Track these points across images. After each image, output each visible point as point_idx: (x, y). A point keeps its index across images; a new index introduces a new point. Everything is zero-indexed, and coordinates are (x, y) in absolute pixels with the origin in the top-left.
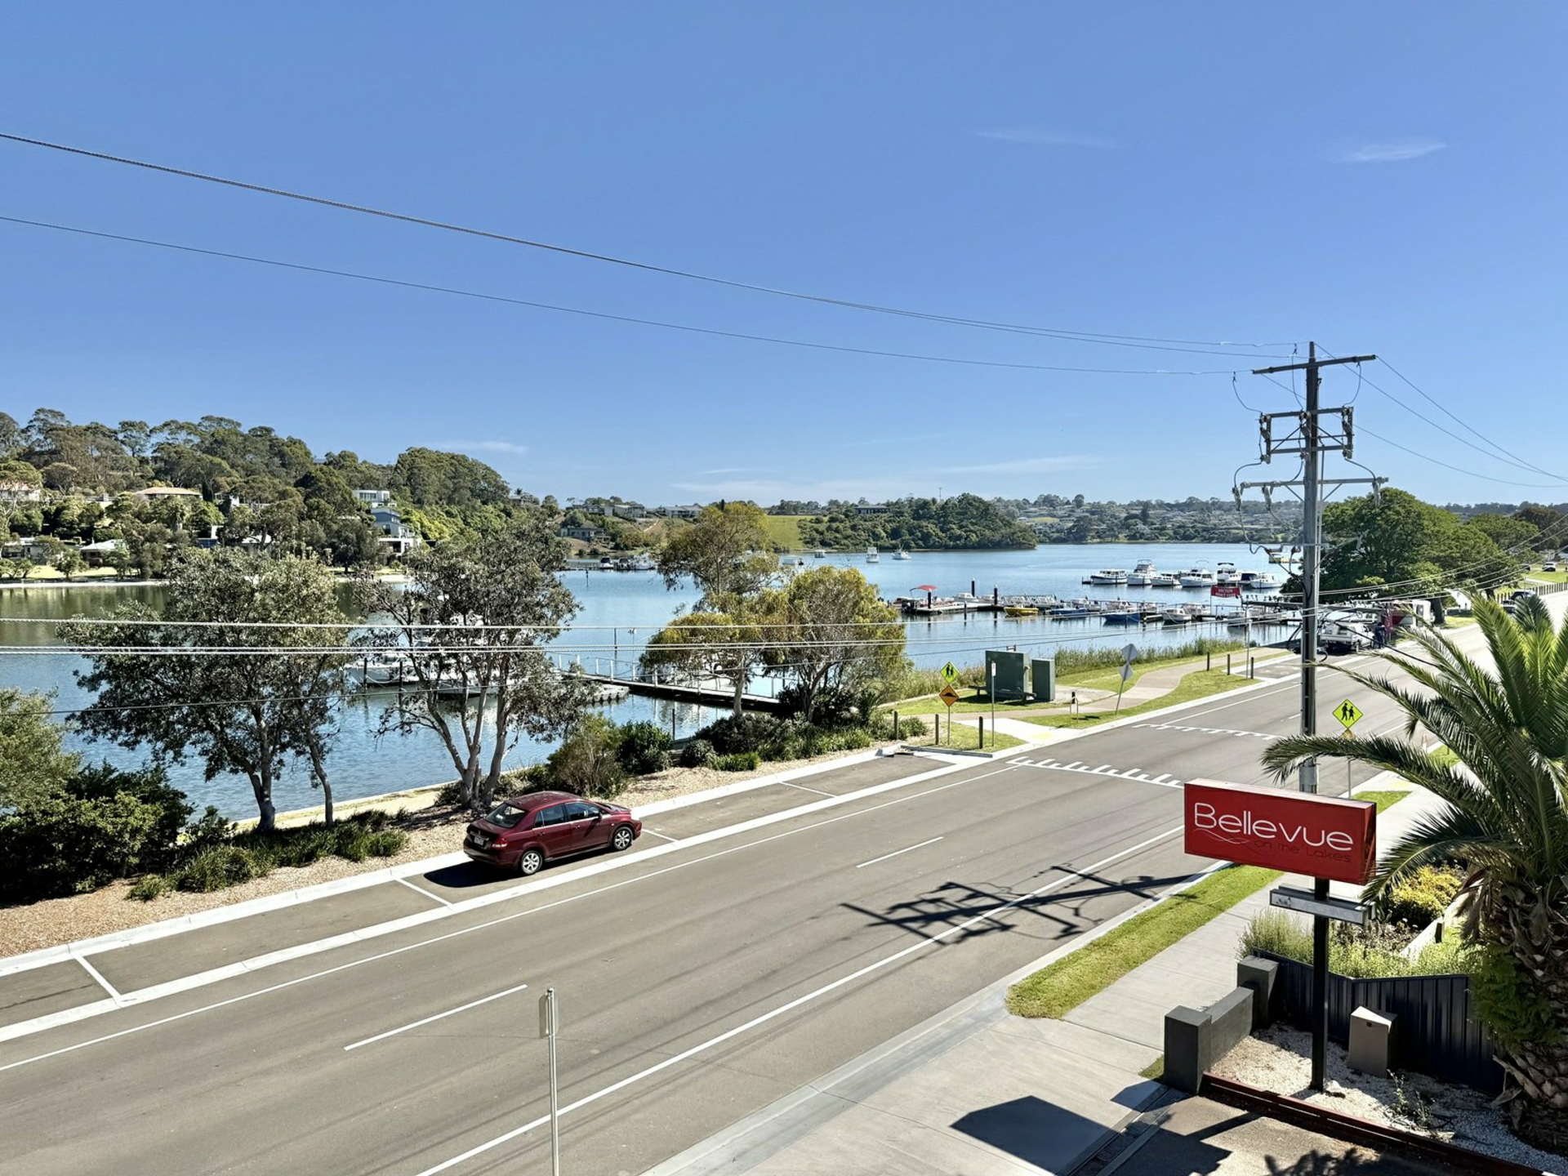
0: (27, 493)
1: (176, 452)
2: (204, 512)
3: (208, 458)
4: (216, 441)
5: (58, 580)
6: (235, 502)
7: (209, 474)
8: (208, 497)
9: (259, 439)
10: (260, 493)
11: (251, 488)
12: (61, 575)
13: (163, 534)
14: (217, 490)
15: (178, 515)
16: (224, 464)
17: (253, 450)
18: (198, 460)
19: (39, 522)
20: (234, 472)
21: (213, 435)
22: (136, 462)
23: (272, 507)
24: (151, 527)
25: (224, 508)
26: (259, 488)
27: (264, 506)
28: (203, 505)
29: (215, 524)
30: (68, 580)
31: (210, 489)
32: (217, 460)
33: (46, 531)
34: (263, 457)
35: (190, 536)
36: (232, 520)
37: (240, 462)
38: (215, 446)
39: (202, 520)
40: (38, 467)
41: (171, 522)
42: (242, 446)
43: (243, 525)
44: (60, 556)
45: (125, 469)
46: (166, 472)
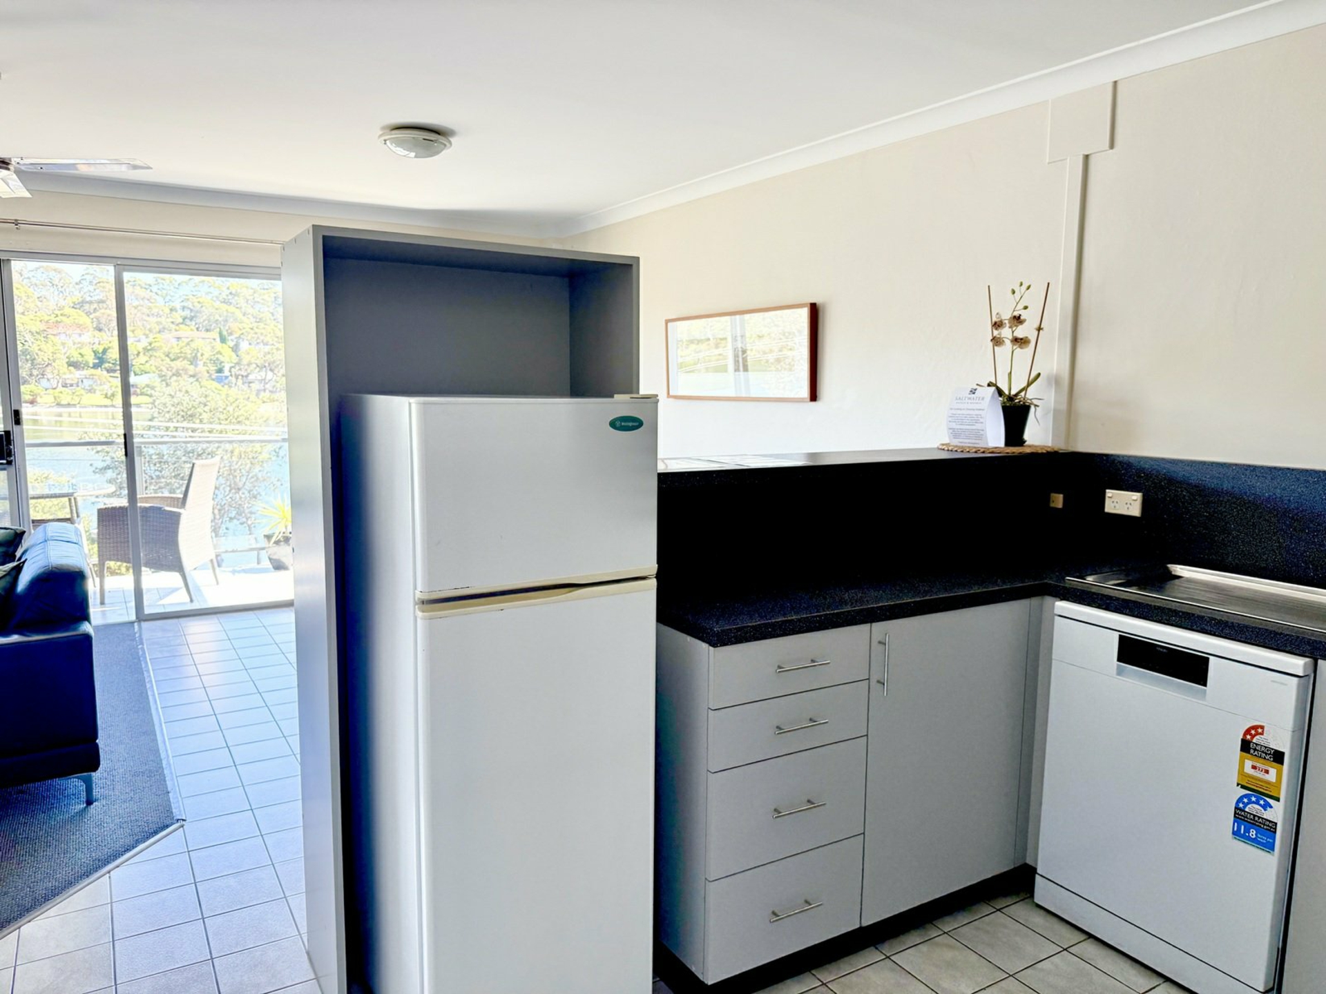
0: (80, 335)
1: (199, 302)
2: (219, 353)
3: (224, 306)
4: (231, 293)
5: (106, 406)
6: (244, 346)
7: (226, 321)
8: (223, 340)
9: (266, 291)
10: (262, 338)
11: (256, 333)
12: (108, 402)
13: (185, 370)
14: (231, 334)
15: (199, 355)
16: (238, 312)
17: (262, 301)
18: (217, 309)
19: (91, 360)
20: (245, 319)
21: (228, 288)
22: (167, 311)
23: (272, 349)
24: (178, 364)
25: (235, 349)
26: (262, 334)
27: (267, 348)
28: (218, 345)
29: (228, 362)
30: (113, 406)
31: (225, 333)
32: (231, 309)
33: (95, 366)
34: (268, 307)
35: (208, 372)
36: (240, 360)
37: (250, 310)
38: (230, 297)
39: (218, 359)
40: (88, 314)
41: (193, 361)
42: (252, 297)
43: (249, 364)
44: (106, 387)
45: (158, 315)
46: (191, 319)
